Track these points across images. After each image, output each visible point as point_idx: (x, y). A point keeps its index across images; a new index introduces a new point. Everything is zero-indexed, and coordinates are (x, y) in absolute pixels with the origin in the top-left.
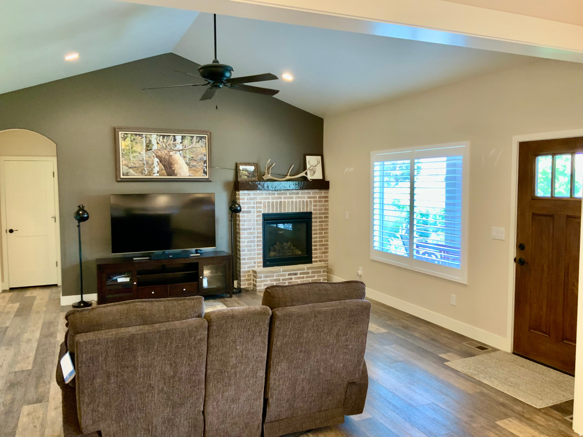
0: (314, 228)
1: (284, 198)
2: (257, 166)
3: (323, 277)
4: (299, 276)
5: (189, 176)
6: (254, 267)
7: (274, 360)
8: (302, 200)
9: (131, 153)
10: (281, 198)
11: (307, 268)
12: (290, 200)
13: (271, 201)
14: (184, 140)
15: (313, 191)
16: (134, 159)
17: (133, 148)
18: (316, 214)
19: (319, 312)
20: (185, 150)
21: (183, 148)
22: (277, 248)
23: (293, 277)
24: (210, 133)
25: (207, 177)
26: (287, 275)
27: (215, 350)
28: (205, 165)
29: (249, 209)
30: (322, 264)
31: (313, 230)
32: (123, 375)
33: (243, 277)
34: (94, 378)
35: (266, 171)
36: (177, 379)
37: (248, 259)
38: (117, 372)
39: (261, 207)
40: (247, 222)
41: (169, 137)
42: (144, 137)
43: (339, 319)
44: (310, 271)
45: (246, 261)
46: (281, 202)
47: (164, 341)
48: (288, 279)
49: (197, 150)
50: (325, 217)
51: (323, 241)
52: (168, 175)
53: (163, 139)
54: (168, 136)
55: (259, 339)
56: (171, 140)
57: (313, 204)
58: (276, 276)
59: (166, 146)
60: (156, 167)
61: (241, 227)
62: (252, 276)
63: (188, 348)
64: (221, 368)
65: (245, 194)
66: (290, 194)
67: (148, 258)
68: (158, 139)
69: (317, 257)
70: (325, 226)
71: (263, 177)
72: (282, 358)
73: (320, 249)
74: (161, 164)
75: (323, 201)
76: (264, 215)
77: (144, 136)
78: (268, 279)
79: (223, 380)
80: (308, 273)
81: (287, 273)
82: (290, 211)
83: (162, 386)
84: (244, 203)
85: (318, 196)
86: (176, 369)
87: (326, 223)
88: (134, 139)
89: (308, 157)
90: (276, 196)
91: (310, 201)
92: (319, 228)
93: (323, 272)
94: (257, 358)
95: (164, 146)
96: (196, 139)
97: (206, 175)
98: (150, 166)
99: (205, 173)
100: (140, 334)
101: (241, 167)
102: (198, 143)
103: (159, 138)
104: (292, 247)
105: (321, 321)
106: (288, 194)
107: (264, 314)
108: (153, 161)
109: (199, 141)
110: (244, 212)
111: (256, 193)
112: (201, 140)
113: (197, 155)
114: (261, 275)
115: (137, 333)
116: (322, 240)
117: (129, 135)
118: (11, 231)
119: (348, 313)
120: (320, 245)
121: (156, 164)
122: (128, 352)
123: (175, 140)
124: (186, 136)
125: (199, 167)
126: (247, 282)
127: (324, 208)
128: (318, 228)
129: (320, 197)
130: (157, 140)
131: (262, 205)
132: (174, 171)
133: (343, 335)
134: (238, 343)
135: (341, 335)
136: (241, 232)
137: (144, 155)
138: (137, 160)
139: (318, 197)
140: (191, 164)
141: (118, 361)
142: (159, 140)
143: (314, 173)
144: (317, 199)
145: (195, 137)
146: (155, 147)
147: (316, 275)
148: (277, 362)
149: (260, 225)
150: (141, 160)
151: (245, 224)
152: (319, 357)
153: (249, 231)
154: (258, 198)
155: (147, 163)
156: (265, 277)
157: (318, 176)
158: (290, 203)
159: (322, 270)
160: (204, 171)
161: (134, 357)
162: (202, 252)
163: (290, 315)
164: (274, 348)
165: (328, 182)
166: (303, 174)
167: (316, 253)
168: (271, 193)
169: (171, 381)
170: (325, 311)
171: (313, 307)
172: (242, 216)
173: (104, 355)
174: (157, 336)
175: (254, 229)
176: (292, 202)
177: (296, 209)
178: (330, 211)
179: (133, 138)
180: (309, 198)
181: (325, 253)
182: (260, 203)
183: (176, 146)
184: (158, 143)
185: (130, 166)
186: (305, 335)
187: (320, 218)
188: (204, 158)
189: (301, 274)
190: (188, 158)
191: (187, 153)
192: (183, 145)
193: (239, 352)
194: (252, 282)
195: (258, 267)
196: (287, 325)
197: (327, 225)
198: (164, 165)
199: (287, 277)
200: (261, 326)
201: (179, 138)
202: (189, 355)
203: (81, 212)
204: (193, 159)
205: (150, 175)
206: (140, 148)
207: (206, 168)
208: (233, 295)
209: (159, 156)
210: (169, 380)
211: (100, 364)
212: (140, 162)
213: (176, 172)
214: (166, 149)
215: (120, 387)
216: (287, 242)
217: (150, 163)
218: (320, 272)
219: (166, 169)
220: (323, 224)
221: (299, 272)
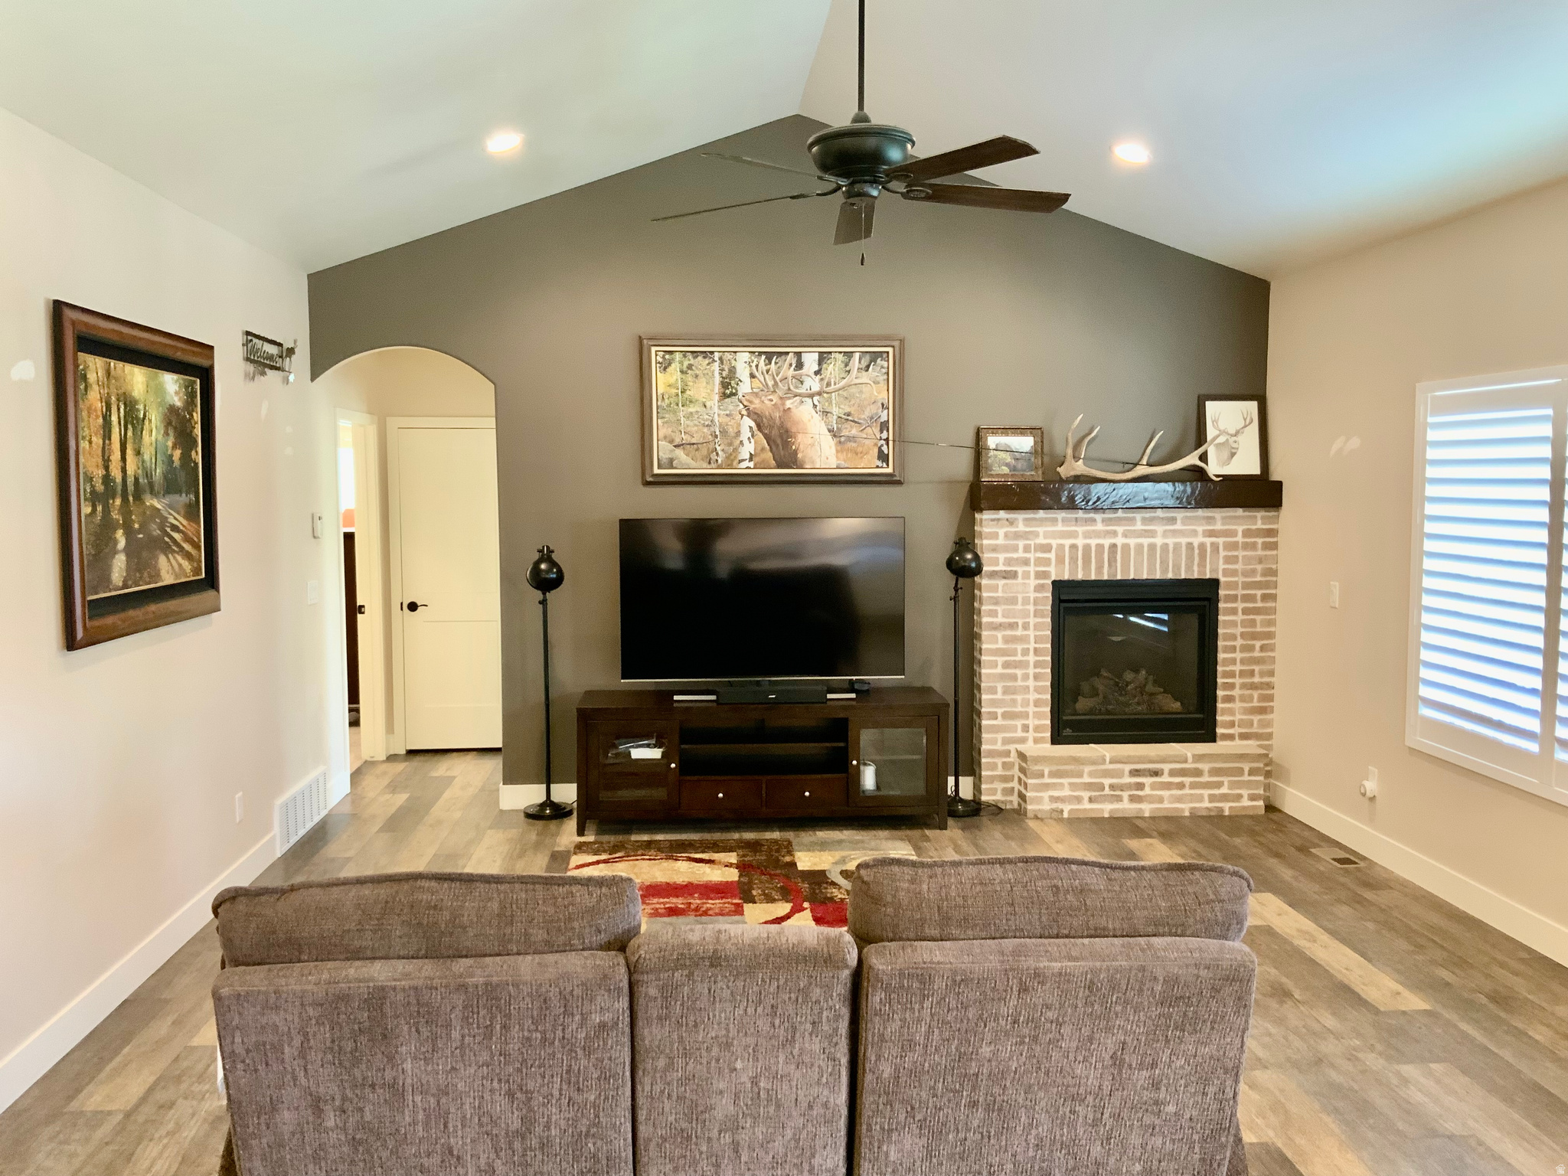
0: (1225, 631)
1: (1125, 535)
2: (1042, 437)
3: (1248, 788)
4: (1165, 778)
5: (838, 468)
6: (1023, 740)
7: (872, 1121)
8: (1184, 541)
9: (680, 405)
10: (1115, 533)
11: (1194, 756)
12: (1145, 541)
13: (1080, 542)
14: (825, 366)
15: (1224, 515)
16: (688, 422)
17: (688, 392)
18: (1232, 585)
19: (1038, 975)
20: (828, 393)
21: (822, 388)
22: (1101, 688)
23: (1147, 781)
24: (902, 341)
25: (890, 470)
26: (1127, 773)
27: (661, 1063)
28: (884, 435)
29: (1009, 565)
30: (1251, 746)
31: (1220, 637)
32: (361, 1110)
33: (988, 770)
34: (274, 1109)
35: (1070, 452)
36: (535, 1143)
37: (1005, 715)
38: (344, 1099)
39: (1049, 559)
40: (1005, 604)
41: (783, 357)
42: (716, 358)
43: (1119, 1008)
44: (1205, 767)
45: (999, 722)
46: (1114, 546)
47: (481, 1020)
48: (1129, 787)
49: (861, 392)
50: (1265, 598)
51: (1256, 672)
52: (779, 467)
53: (766, 365)
54: (780, 354)
55: (816, 1045)
56: (791, 365)
57: (1222, 553)
58: (1091, 774)
59: (776, 383)
60: (746, 442)
61: (985, 620)
62: (1017, 767)
63: (563, 1047)
64: (684, 1125)
65: (998, 520)
66: (1144, 521)
67: (713, 697)
68: (754, 365)
69: (1232, 724)
70: (1262, 626)
71: (1058, 469)
72: (902, 1117)
73: (1243, 699)
74: (760, 435)
75: (1260, 546)
76: (1056, 584)
77: (717, 356)
78: (1065, 781)
79: (694, 1163)
80: (1198, 773)
81: (1128, 768)
82: (1145, 577)
83: (488, 1158)
84: (995, 549)
85: (1240, 529)
86: (531, 1110)
87: (1268, 617)
88: (690, 367)
89: (1211, 407)
90: (1100, 527)
91: (1212, 544)
92: (1244, 630)
93: (1252, 772)
94: (810, 1107)
95: (771, 383)
96: (860, 362)
97: (885, 465)
98: (732, 439)
99: (883, 457)
100: (404, 990)
101: (992, 441)
102: (864, 373)
103: (756, 360)
104: (1150, 688)
105: (1048, 1007)
106: (1139, 523)
107: (825, 962)
108: (739, 425)
109: (868, 367)
110: (993, 575)
111: (1035, 519)
112: (875, 362)
113: (861, 408)
114: (1041, 768)
115: (393, 983)
116: (1254, 670)
117: (678, 356)
118: (413, 607)
119: (1158, 988)
120: (1244, 686)
121: (746, 434)
122: (369, 1040)
123: (800, 365)
124: (830, 353)
125: (867, 442)
126: (999, 786)
127: (1263, 569)
128: (1240, 630)
129: (1247, 533)
130: (751, 366)
131: (1052, 556)
132: (796, 452)
133: (1141, 1066)
134: (736, 1047)
135: (1130, 1066)
136: (985, 634)
137: (716, 410)
138: (696, 425)
139: (1240, 534)
140: (845, 433)
141: (340, 1064)
142: (757, 366)
143: (1233, 455)
144: (1240, 538)
145: (857, 355)
146: (745, 387)
147: (1226, 780)
148: (883, 1129)
149: (1043, 616)
150: (707, 423)
151: (996, 611)
152: (1043, 1130)
153: (1009, 633)
154: (1041, 534)
155: (724, 432)
156: (1052, 775)
157: (1247, 464)
158: (1146, 549)
159: (1246, 768)
160: (880, 451)
161: (391, 1059)
162: (866, 687)
163: (924, 977)
164: (868, 1080)
165: (1279, 485)
166: (1192, 459)
167: (1231, 712)
168: (1082, 518)
169: (517, 1145)
170: (1060, 974)
171: (1016, 953)
172: (988, 587)
173: (297, 1041)
174: (459, 1000)
175: (1026, 626)
176: (1152, 547)
177: (1165, 570)
178: (1280, 579)
179: (686, 363)
180: (1210, 536)
181: (1262, 711)
182: (1047, 548)
183: (802, 383)
184: (752, 376)
185: (678, 441)
186: (986, 1050)
187: (1247, 598)
188: (880, 413)
189: (1172, 773)
190: (835, 417)
191: (834, 402)
192: (822, 379)
193: (744, 1078)
194: (1015, 784)
195: (1036, 741)
196: (912, 1009)
197: (1271, 623)
198: (767, 437)
199: (1128, 780)
200: (818, 1002)
201: (810, 359)
202: (568, 1072)
203: (543, 566)
204: (850, 418)
205: (730, 466)
206: (706, 390)
207: (888, 444)
208: (951, 822)
209: (756, 413)
210: (510, 1144)
211: (289, 1069)
212: (705, 430)
213: (800, 455)
214: (775, 391)
215: (355, 1143)
216: (1137, 671)
217: (731, 431)
218: (1240, 772)
219: (774, 448)
220: (1258, 618)
221: (1166, 767)
